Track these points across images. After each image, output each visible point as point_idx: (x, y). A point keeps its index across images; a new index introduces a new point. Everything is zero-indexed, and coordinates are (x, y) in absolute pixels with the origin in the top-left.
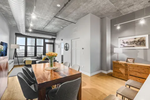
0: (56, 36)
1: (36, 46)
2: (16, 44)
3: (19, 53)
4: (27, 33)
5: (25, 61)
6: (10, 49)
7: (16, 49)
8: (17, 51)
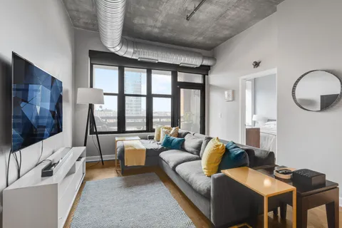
0: (213, 58)
1: (150, 97)
2: (91, 86)
3: (102, 118)
4: (124, 48)
5: (123, 151)
6: (76, 107)
7: (91, 107)
8: (96, 114)
